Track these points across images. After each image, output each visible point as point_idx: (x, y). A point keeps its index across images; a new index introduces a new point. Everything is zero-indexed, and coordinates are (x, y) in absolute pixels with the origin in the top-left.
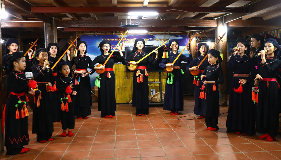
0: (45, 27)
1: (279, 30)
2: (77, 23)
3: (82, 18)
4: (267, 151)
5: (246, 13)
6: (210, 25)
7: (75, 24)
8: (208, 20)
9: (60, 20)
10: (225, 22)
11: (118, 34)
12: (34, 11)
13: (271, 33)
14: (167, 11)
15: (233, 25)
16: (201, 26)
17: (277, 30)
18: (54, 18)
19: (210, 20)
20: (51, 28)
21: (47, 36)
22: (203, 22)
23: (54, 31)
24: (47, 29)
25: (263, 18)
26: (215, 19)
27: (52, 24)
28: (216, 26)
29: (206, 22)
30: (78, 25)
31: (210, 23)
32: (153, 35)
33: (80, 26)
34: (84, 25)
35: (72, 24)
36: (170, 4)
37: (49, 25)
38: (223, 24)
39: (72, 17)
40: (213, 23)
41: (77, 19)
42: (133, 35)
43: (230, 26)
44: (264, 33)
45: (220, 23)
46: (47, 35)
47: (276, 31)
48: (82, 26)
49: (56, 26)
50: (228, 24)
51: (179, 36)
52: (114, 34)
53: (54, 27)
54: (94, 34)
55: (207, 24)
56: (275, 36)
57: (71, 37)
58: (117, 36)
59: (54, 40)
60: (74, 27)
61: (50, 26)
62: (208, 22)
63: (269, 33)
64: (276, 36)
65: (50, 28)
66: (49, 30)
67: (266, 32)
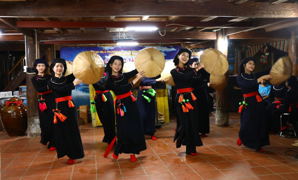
0: (25, 41)
1: (282, 42)
2: (63, 36)
3: (68, 30)
4: (277, 174)
5: (250, 27)
6: (209, 38)
7: (60, 37)
8: (207, 33)
9: (42, 33)
10: (225, 35)
11: (103, 46)
12: (20, 26)
13: (273, 44)
14: (168, 25)
15: (234, 37)
16: (200, 38)
17: (280, 42)
18: (36, 30)
19: (209, 33)
20: (33, 42)
21: (28, 52)
22: (202, 34)
23: (36, 45)
24: (28, 43)
25: (266, 29)
26: (215, 31)
27: (33, 37)
28: (215, 38)
29: (205, 34)
30: (63, 39)
31: (209, 36)
32: (143, 46)
33: (66, 39)
34: (71, 39)
35: (57, 37)
36: (171, 19)
37: (31, 38)
38: (223, 37)
39: (58, 30)
40: (212, 35)
41: (62, 32)
42: (120, 47)
43: (231, 38)
44: (265, 44)
45: (220, 36)
46: (28, 50)
47: (278, 42)
48: (69, 39)
49: (38, 40)
50: (228, 36)
51: (172, 48)
52: (98, 46)
53: (36, 41)
54: (76, 46)
55: (206, 37)
56: (277, 48)
57: (49, 49)
58: (102, 48)
59: (37, 55)
60: (59, 40)
61: (32, 40)
62: (207, 35)
63: (271, 44)
64: (279, 49)
65: (31, 42)
66: (30, 45)
67: (268, 43)
